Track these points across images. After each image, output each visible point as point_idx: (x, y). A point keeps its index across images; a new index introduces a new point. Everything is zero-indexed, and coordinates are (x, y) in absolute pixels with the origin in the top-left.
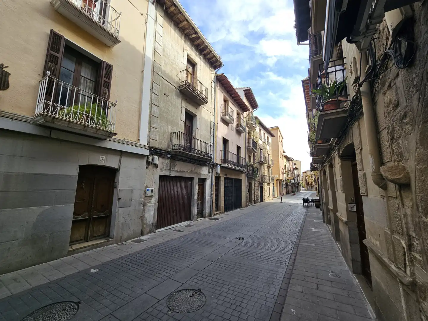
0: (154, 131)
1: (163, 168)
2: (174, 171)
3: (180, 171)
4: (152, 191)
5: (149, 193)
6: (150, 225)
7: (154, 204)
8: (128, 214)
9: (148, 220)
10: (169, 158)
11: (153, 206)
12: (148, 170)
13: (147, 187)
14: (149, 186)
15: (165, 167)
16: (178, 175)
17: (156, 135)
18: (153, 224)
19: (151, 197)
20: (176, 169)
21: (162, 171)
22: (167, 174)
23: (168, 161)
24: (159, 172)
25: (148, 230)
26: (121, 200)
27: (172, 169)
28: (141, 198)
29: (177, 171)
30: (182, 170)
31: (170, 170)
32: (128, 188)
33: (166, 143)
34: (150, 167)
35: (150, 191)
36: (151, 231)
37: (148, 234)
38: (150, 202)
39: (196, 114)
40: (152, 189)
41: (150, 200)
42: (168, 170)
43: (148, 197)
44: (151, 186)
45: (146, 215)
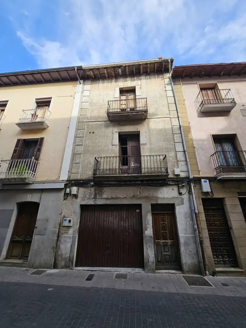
0: (76, 166)
1: (85, 197)
2: (101, 198)
3: (112, 198)
4: (70, 221)
5: (66, 224)
6: (65, 259)
7: (71, 236)
8: (42, 242)
9: (63, 252)
10: (93, 186)
11: (70, 237)
12: (67, 201)
13: (64, 217)
14: (66, 216)
15: (87, 196)
16: (108, 202)
17: (78, 169)
18: (69, 257)
19: (69, 227)
20: (105, 196)
21: (84, 200)
22: (91, 202)
23: (93, 189)
24: (80, 201)
25: (63, 263)
26: (37, 228)
27: (98, 197)
28: (55, 228)
29: (107, 199)
30: (113, 197)
31: (95, 198)
32: (45, 217)
33: (91, 173)
34: (69, 198)
35: (68, 221)
36: (66, 267)
37: (62, 268)
38: (67, 232)
39: (138, 130)
40: (70, 219)
41: (67, 231)
42: (92, 198)
43: (65, 227)
44: (69, 217)
45: (62, 246)
